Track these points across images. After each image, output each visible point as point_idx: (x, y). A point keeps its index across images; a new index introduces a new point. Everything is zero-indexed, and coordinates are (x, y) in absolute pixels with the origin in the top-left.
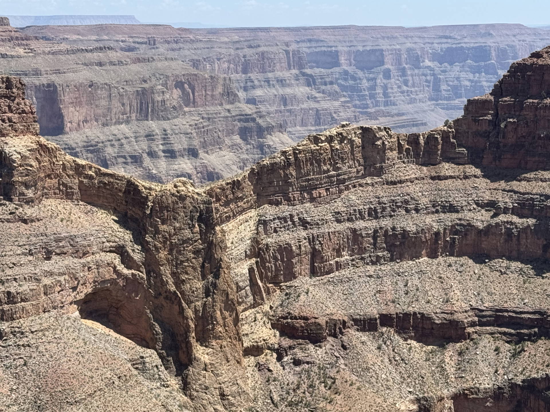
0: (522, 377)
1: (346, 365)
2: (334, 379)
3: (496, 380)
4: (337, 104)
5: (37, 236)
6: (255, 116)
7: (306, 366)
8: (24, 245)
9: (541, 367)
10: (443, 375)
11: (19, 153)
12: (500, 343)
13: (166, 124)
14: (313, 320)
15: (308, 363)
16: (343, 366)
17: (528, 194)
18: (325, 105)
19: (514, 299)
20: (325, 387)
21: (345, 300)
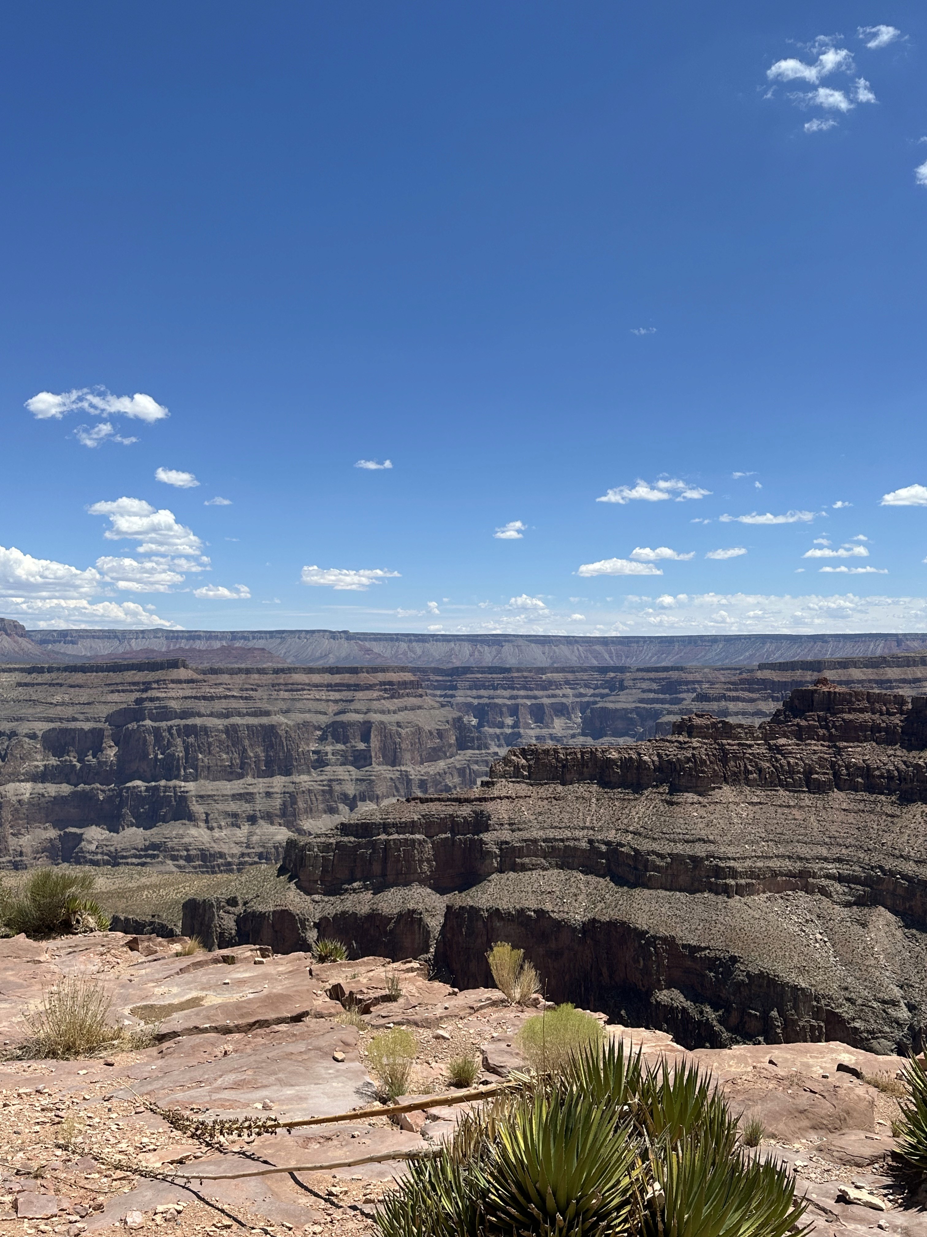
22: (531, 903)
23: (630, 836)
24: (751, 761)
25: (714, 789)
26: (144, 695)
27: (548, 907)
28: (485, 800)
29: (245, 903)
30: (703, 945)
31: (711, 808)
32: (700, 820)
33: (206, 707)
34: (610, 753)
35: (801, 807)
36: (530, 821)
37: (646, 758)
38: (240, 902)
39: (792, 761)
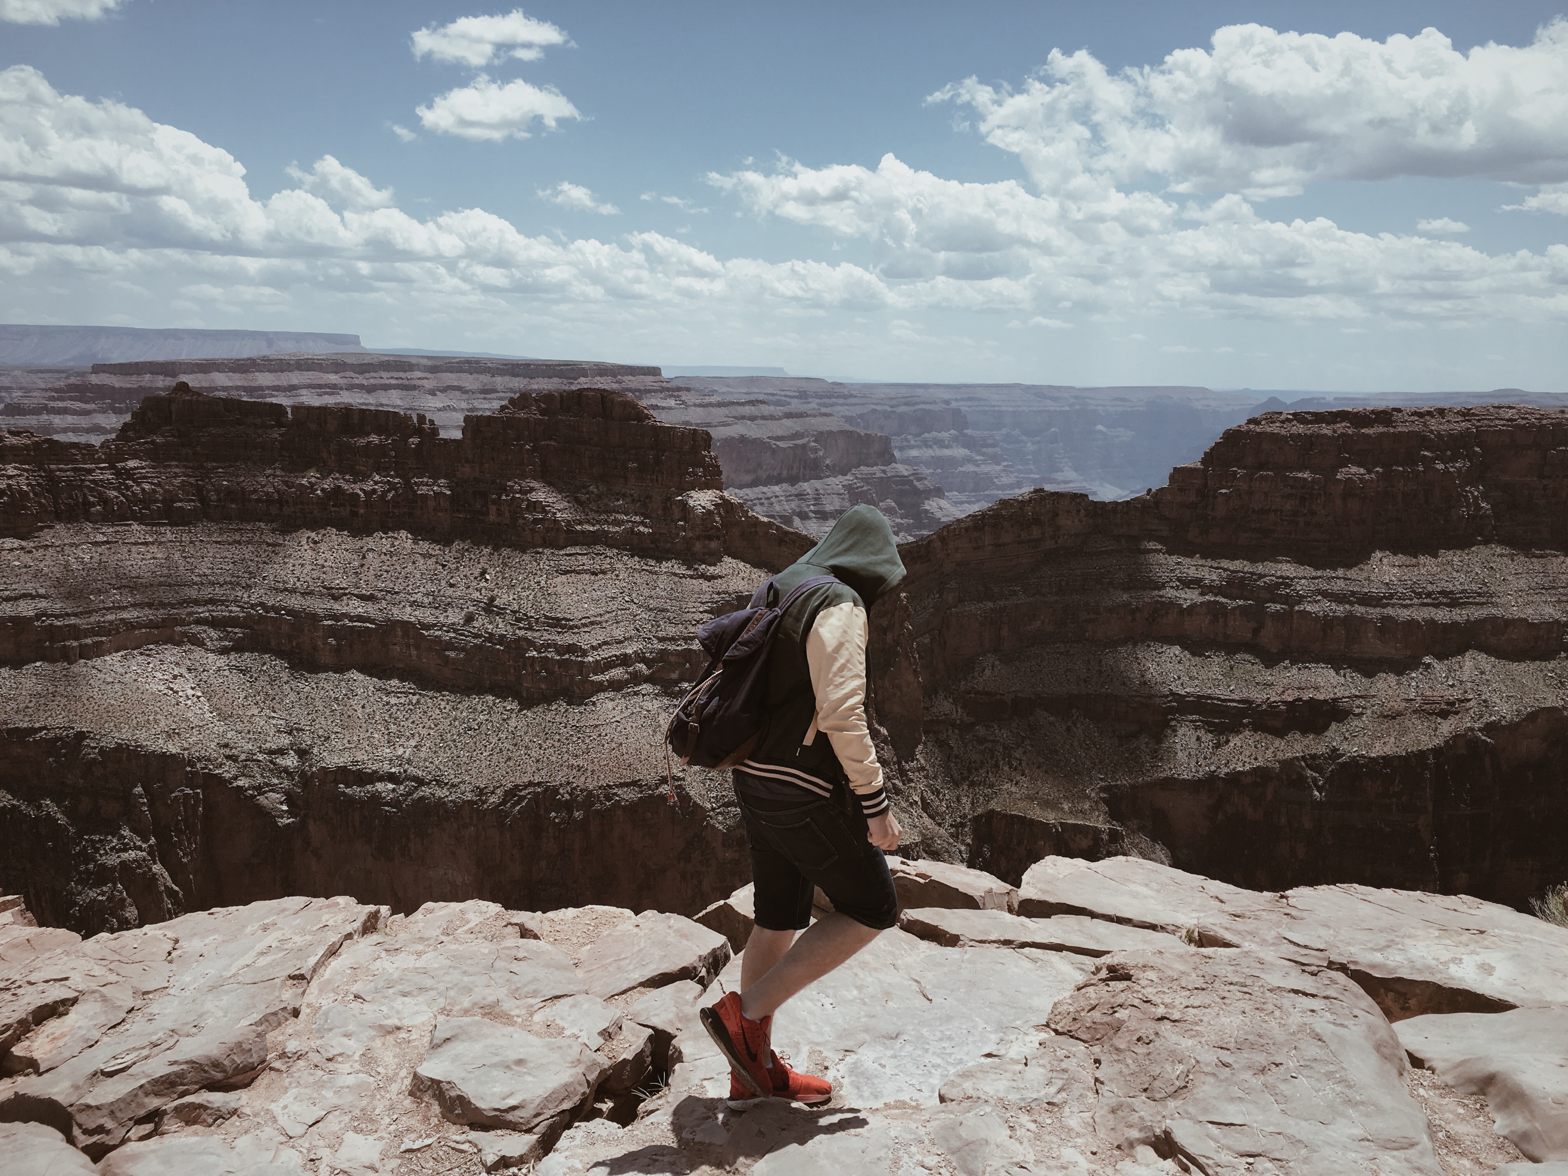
0: (1226, 770)
1: (1032, 746)
2: (1020, 760)
3: (1197, 772)
4: (998, 468)
5: (718, 593)
6: (912, 478)
7: (989, 745)
8: (707, 602)
9: (1247, 760)
10: (1137, 762)
11: (704, 508)
12: (1201, 733)
13: (817, 484)
14: (998, 697)
15: (993, 741)
16: (1029, 748)
17: (1239, 571)
18: (985, 469)
19: (1219, 685)
20: (1010, 768)
21: (1032, 676)
24: (91, 490)
25: (41, 529)
31: (38, 554)
32: (25, 570)
35: (161, 543)
39: (147, 487)
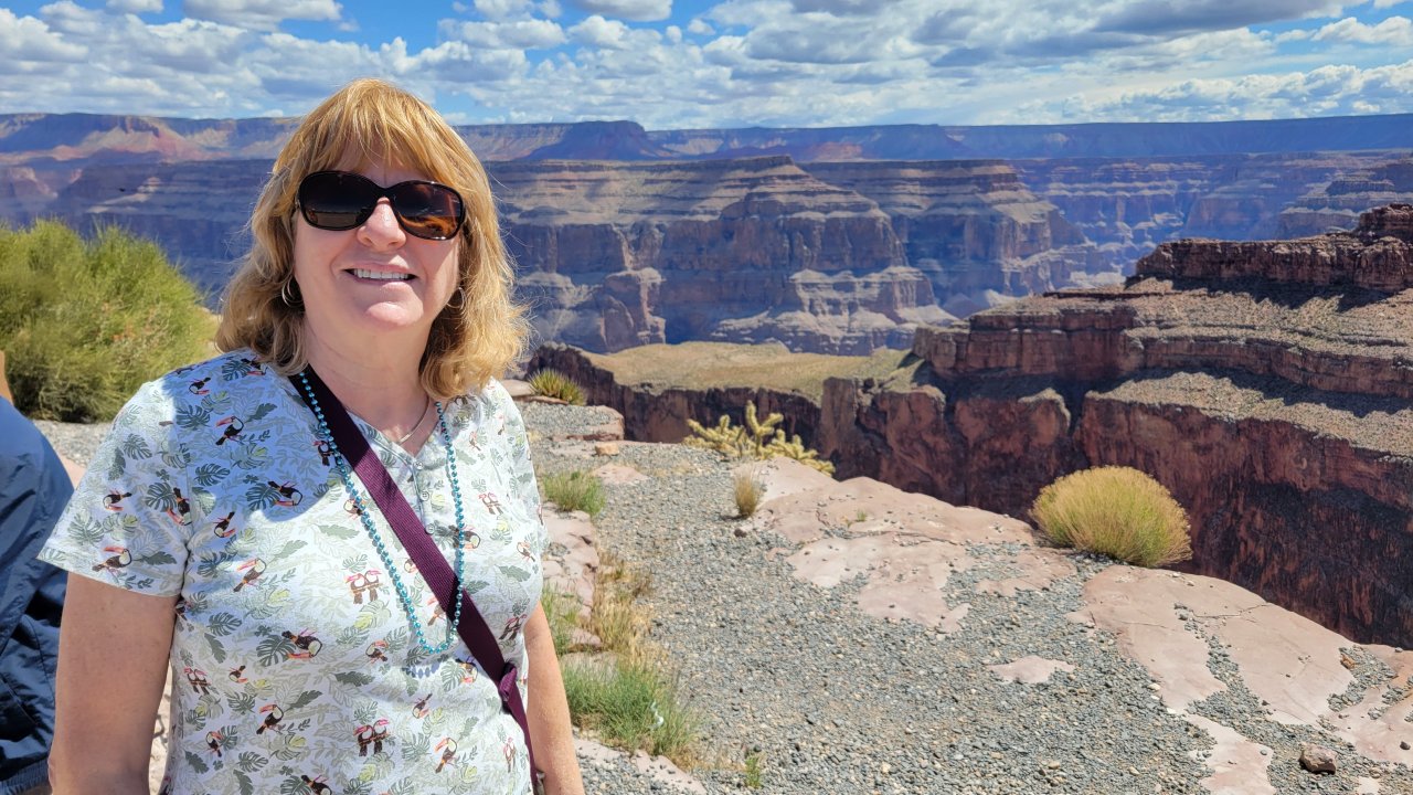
22: (1180, 399)
23: (1299, 337)
26: (755, 190)
27: (1199, 404)
28: (1130, 296)
29: (881, 386)
30: (1382, 450)
31: (1401, 308)
32: (1387, 321)
33: (809, 201)
34: (1280, 248)
36: (1181, 319)
37: (1324, 254)
38: (876, 383)
